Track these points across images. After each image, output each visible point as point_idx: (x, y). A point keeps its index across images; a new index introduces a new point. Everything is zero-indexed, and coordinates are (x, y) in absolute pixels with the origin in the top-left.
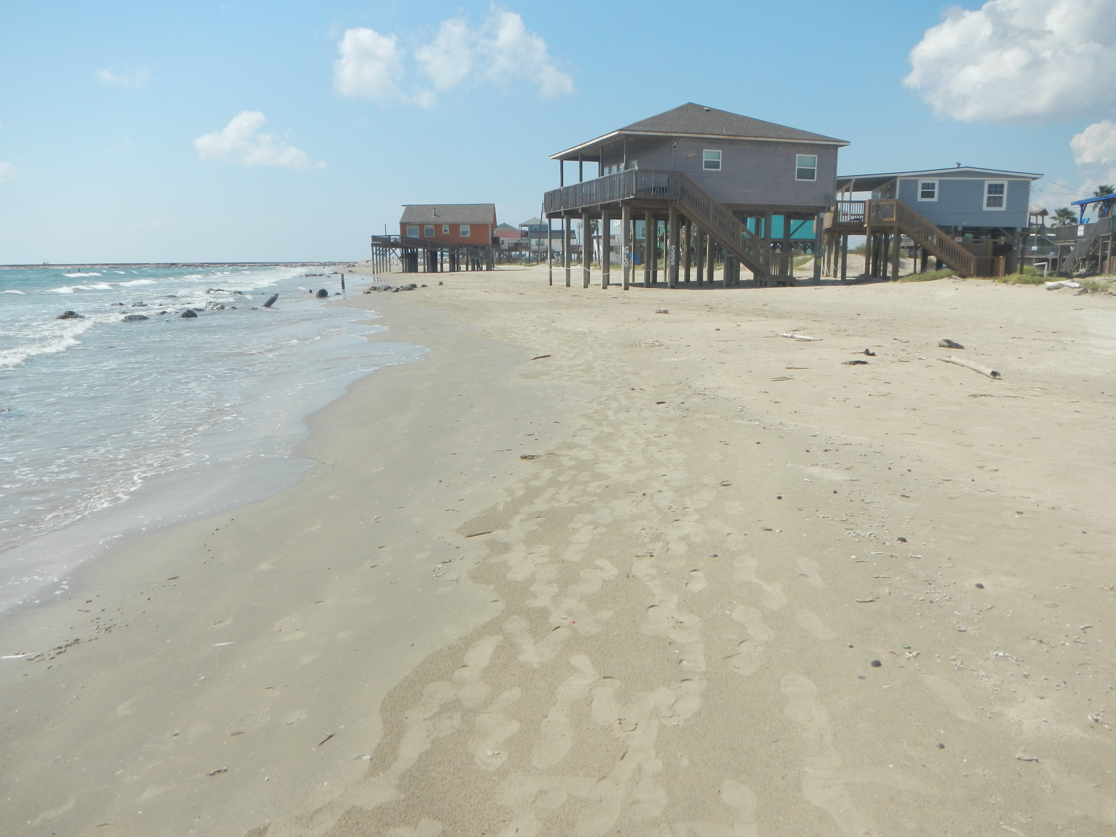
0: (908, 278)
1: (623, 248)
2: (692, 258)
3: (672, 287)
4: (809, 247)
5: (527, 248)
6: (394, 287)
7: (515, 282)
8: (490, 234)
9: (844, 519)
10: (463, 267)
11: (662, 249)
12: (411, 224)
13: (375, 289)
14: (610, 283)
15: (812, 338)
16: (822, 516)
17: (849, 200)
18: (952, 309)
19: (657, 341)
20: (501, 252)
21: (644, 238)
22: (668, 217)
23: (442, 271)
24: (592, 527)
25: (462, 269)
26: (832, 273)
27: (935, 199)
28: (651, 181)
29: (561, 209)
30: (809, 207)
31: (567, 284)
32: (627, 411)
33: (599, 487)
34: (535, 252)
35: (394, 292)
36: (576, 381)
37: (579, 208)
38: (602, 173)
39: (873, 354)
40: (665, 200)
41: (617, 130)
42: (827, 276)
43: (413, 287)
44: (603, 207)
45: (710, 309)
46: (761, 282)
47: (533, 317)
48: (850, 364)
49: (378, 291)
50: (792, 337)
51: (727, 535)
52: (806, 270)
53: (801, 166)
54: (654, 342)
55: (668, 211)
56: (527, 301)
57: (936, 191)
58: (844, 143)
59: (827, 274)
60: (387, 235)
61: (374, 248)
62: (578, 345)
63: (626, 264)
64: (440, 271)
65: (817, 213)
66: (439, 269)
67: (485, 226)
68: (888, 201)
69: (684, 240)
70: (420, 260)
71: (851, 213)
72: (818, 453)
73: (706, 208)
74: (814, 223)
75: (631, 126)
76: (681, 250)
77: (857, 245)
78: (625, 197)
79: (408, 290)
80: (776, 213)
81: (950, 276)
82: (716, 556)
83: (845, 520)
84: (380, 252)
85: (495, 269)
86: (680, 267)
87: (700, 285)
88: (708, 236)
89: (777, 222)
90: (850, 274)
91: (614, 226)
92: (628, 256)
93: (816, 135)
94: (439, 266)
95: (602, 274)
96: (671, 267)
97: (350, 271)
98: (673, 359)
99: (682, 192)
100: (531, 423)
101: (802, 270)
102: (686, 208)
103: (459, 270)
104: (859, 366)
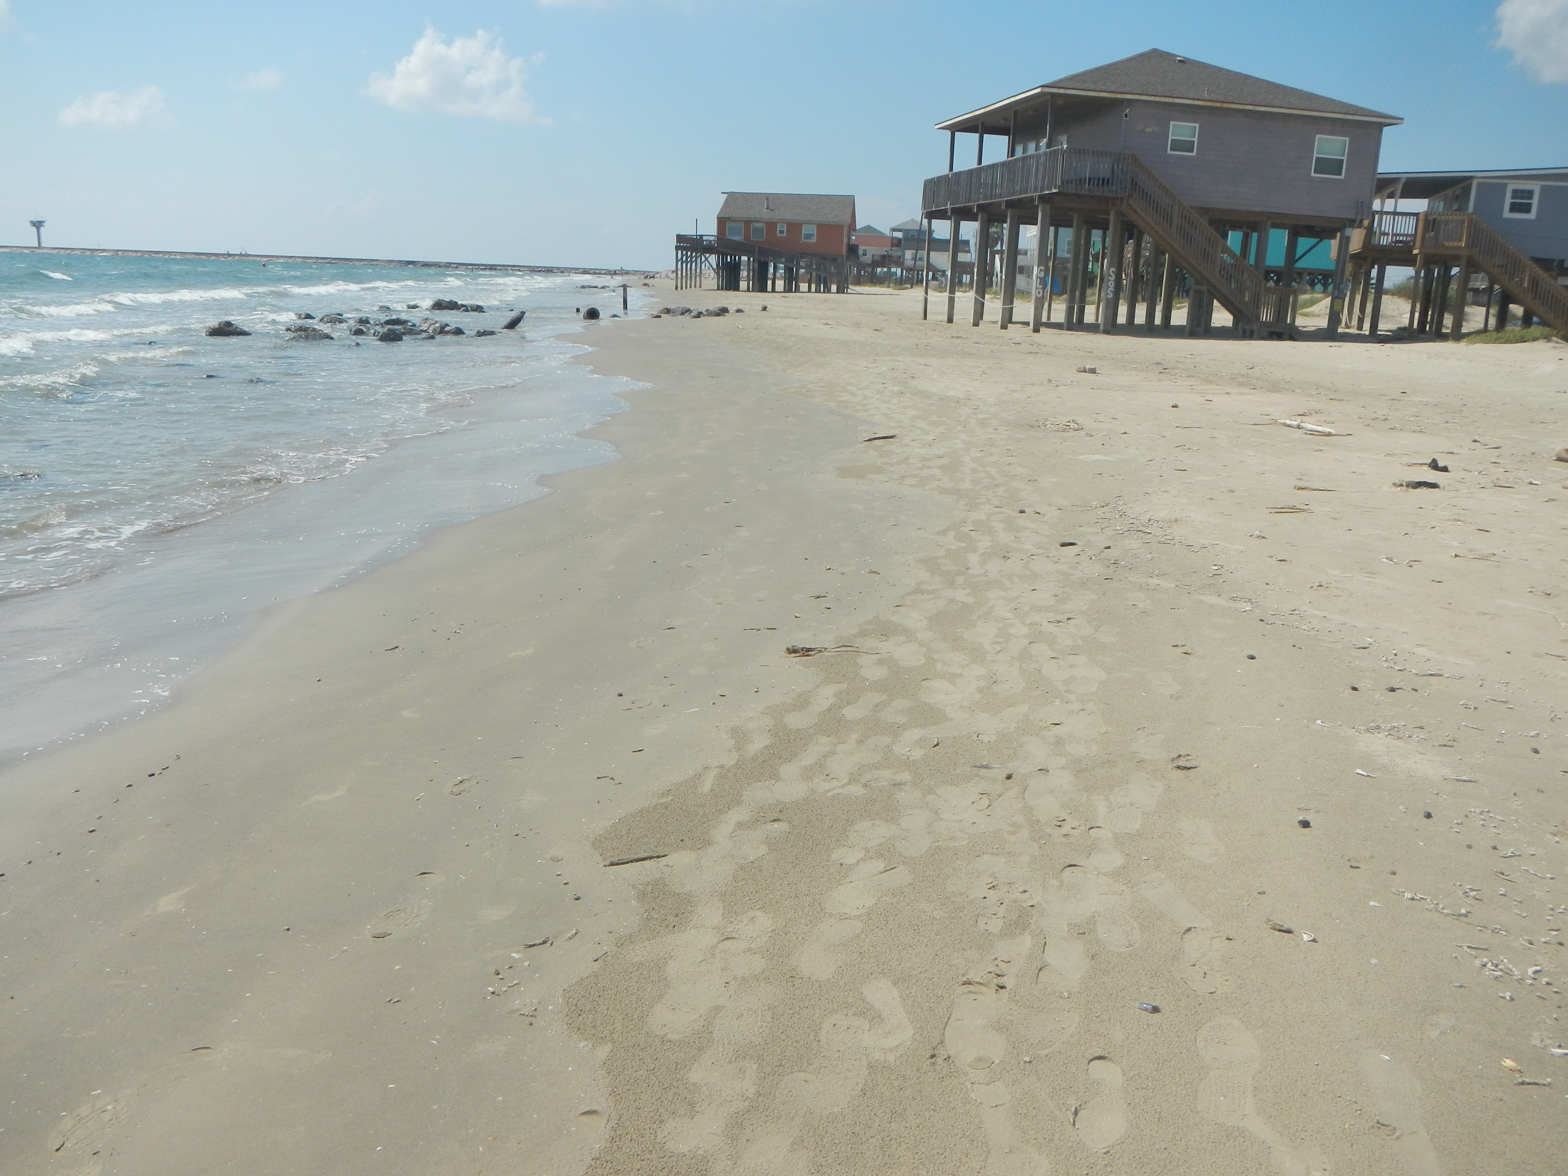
0: (1479, 338)
1: (1036, 268)
2: (1140, 289)
3: (1107, 332)
4: (1319, 281)
5: (899, 262)
6: (695, 310)
7: (873, 312)
8: (845, 240)
9: (1463, 911)
10: (804, 286)
11: (1096, 274)
12: (735, 221)
13: (668, 311)
14: (1014, 320)
15: (1332, 431)
16: (1408, 895)
17: (1392, 210)
18: (1558, 392)
19: (1073, 421)
20: (862, 266)
21: (1069, 256)
22: (1108, 224)
23: (773, 290)
24: (881, 865)
25: (801, 290)
26: (1355, 322)
27: (1532, 215)
28: (1087, 168)
29: (947, 205)
30: (1329, 219)
31: (948, 319)
32: (1004, 557)
33: (920, 742)
34: (909, 270)
35: (694, 317)
36: (927, 487)
37: (974, 205)
38: (1012, 152)
39: (1445, 469)
40: (1106, 198)
41: (1040, 87)
42: (1347, 327)
43: (723, 311)
44: (1010, 204)
45: (1164, 369)
46: (1244, 331)
47: (884, 369)
48: (1407, 486)
49: (672, 314)
50: (1299, 427)
51: (1184, 933)
52: (1313, 316)
53: (1321, 154)
54: (1069, 422)
55: (1109, 214)
56: (884, 342)
57: (1535, 202)
58: (1394, 121)
59: (1346, 324)
60: (698, 234)
61: (680, 252)
62: (944, 419)
63: (1039, 293)
64: (771, 290)
65: (1341, 229)
66: (769, 288)
67: (836, 228)
68: (1456, 215)
69: (1129, 262)
70: (744, 274)
71: (1395, 232)
72: (1377, 696)
73: (1168, 213)
74: (1334, 244)
75: (1061, 81)
76: (1124, 276)
77: (1396, 282)
78: (1044, 191)
79: (715, 316)
80: (1275, 226)
81: (1547, 338)
82: (1156, 1010)
83: (1466, 916)
84: (687, 259)
85: (849, 291)
86: (1120, 301)
87: (1149, 330)
88: (1167, 255)
89: (1278, 239)
90: (1384, 326)
91: (1028, 236)
92: (1043, 282)
93: (1350, 106)
94: (770, 283)
95: (1001, 306)
96: (1108, 300)
97: (645, 285)
98: (1098, 457)
99: (1132, 187)
100: (829, 569)
101: (1306, 315)
102: (1136, 211)
103: (797, 290)
104: (1423, 491)
